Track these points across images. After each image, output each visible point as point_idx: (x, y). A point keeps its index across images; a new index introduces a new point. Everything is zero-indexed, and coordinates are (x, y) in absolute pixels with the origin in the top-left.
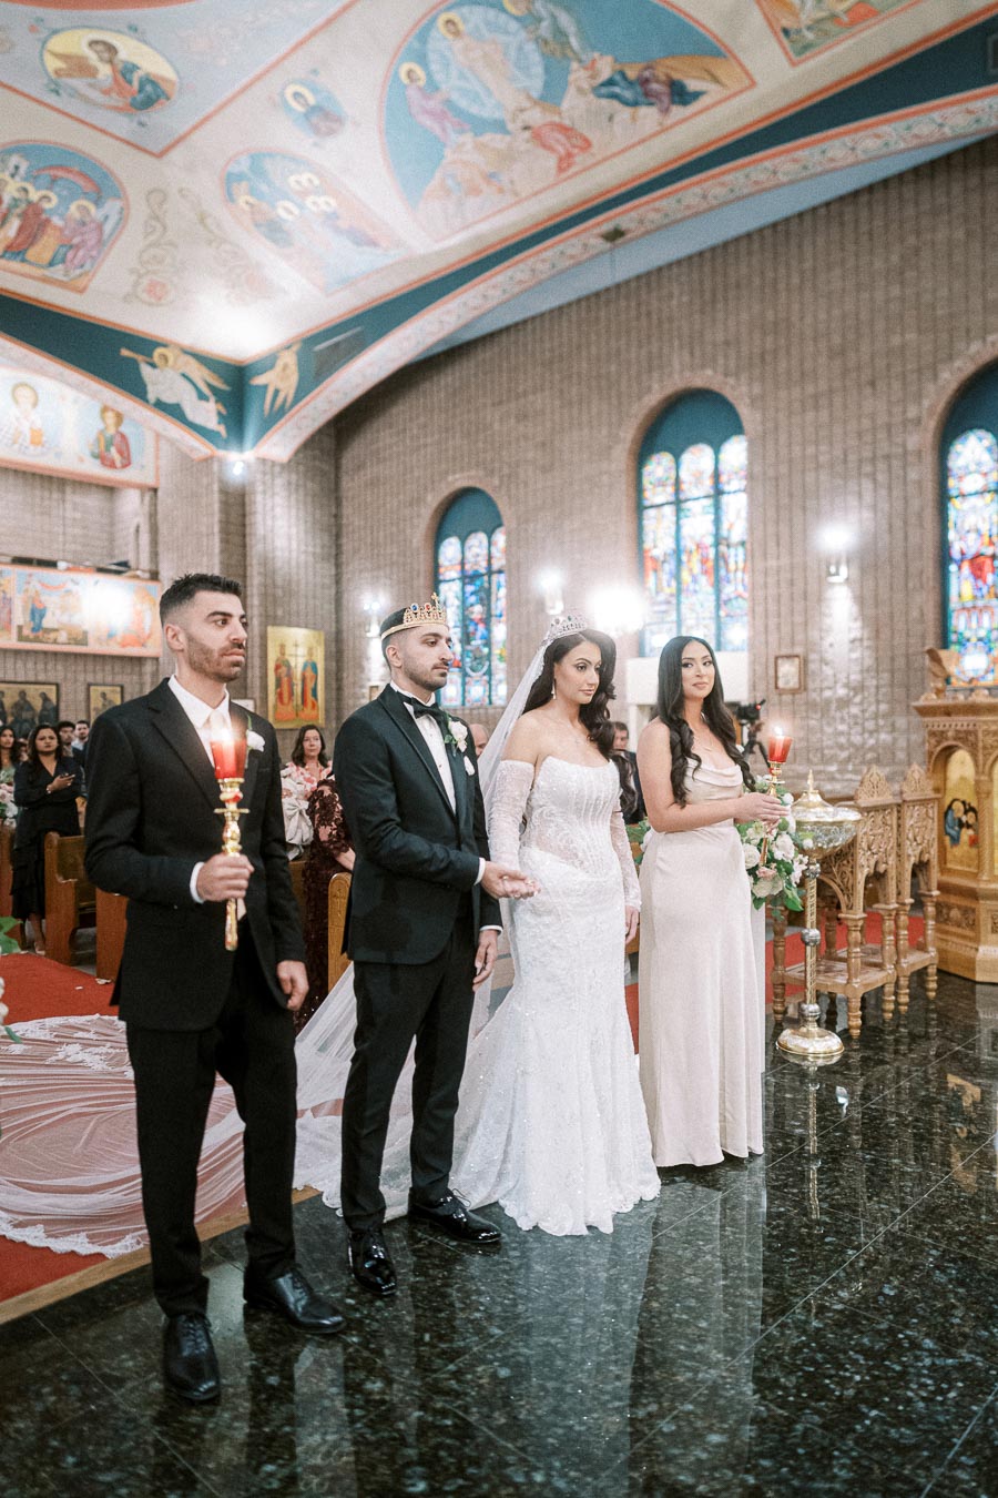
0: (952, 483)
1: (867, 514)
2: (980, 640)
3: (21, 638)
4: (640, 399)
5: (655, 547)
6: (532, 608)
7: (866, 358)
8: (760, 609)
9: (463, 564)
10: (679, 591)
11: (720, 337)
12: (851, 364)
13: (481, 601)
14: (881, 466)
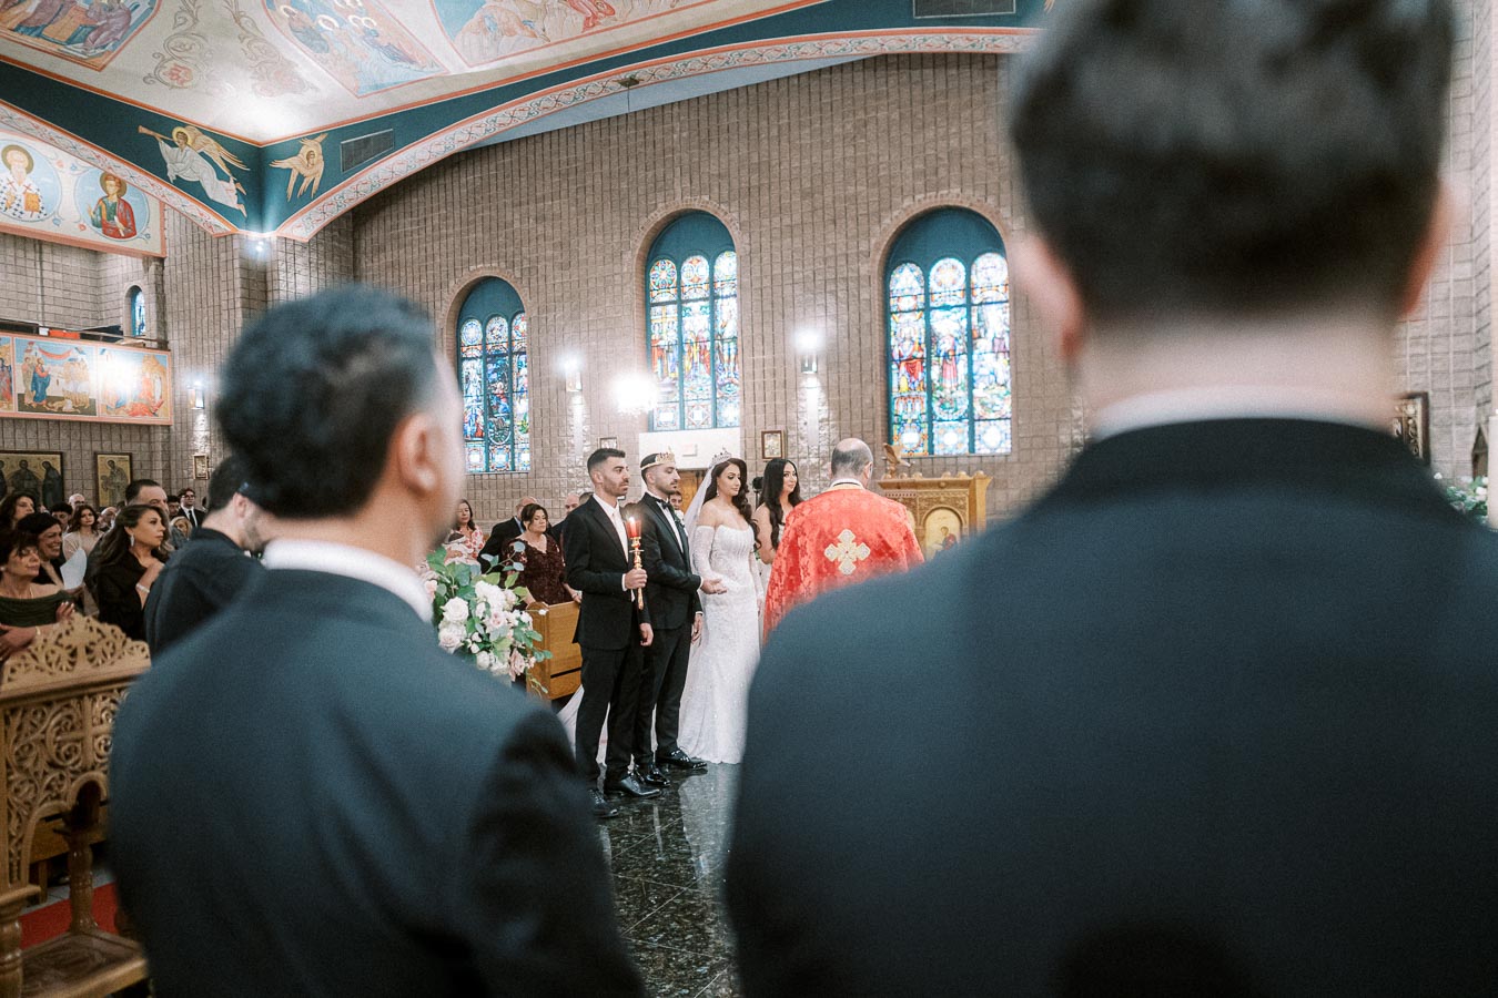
0: (893, 302)
1: (831, 323)
2: (914, 421)
3: (22, 407)
4: (647, 214)
5: (661, 339)
6: (553, 387)
7: (829, 200)
8: (749, 394)
9: (484, 343)
10: (682, 377)
11: (714, 170)
12: (818, 204)
13: (502, 378)
14: (842, 286)
